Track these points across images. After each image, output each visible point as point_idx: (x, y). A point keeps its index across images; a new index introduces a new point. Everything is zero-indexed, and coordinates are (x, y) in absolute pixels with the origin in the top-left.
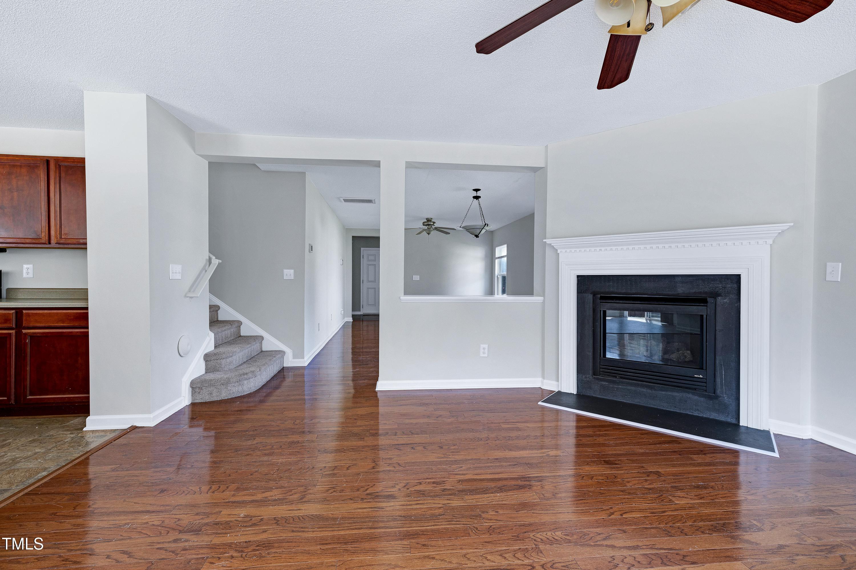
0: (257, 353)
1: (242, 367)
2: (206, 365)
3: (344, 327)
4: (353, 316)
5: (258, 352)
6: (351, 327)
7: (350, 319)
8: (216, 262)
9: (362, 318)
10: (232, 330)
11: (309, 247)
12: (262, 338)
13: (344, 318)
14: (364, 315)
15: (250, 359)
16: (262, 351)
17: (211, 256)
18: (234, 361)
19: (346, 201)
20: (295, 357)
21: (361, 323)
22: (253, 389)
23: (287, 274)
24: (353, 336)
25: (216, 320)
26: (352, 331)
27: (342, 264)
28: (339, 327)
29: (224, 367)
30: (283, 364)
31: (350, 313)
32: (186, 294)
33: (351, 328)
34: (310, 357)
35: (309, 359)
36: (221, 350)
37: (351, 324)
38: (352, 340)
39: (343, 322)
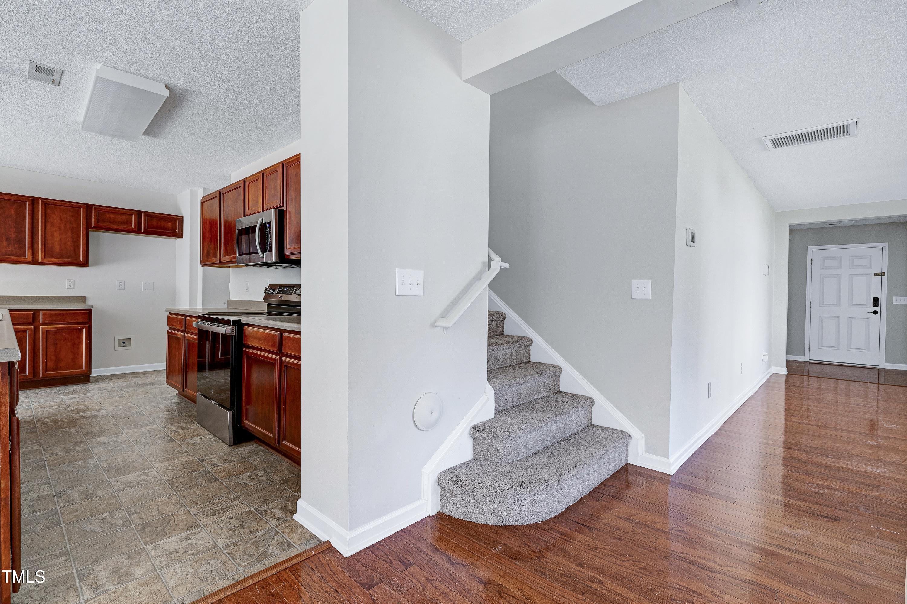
0: (578, 429)
1: (532, 461)
2: (475, 445)
3: (768, 384)
4: (789, 363)
5: (583, 427)
6: (783, 386)
7: (784, 371)
8: (498, 264)
9: (806, 369)
10: (542, 382)
11: (687, 235)
12: (591, 401)
13: (769, 367)
14: (810, 363)
15: (559, 442)
16: (591, 425)
17: (494, 256)
18: (521, 447)
19: (778, 143)
20: (650, 449)
21: (806, 382)
22: (544, 516)
23: (638, 288)
24: (788, 412)
25: (526, 360)
26: (786, 396)
27: (766, 273)
28: (758, 383)
29: (502, 456)
30: (626, 458)
31: (783, 357)
32: (435, 322)
33: (784, 390)
34: (686, 451)
35: (678, 458)
36: (505, 420)
37: (784, 379)
38: (786, 420)
39: (767, 375)
